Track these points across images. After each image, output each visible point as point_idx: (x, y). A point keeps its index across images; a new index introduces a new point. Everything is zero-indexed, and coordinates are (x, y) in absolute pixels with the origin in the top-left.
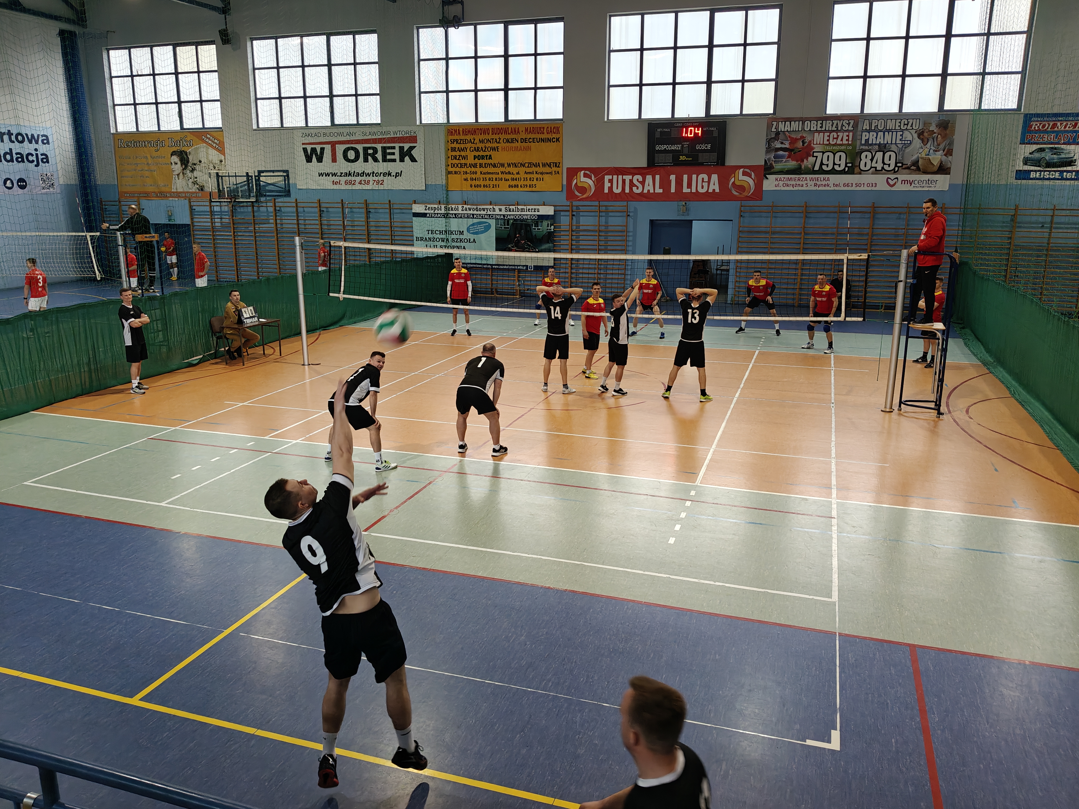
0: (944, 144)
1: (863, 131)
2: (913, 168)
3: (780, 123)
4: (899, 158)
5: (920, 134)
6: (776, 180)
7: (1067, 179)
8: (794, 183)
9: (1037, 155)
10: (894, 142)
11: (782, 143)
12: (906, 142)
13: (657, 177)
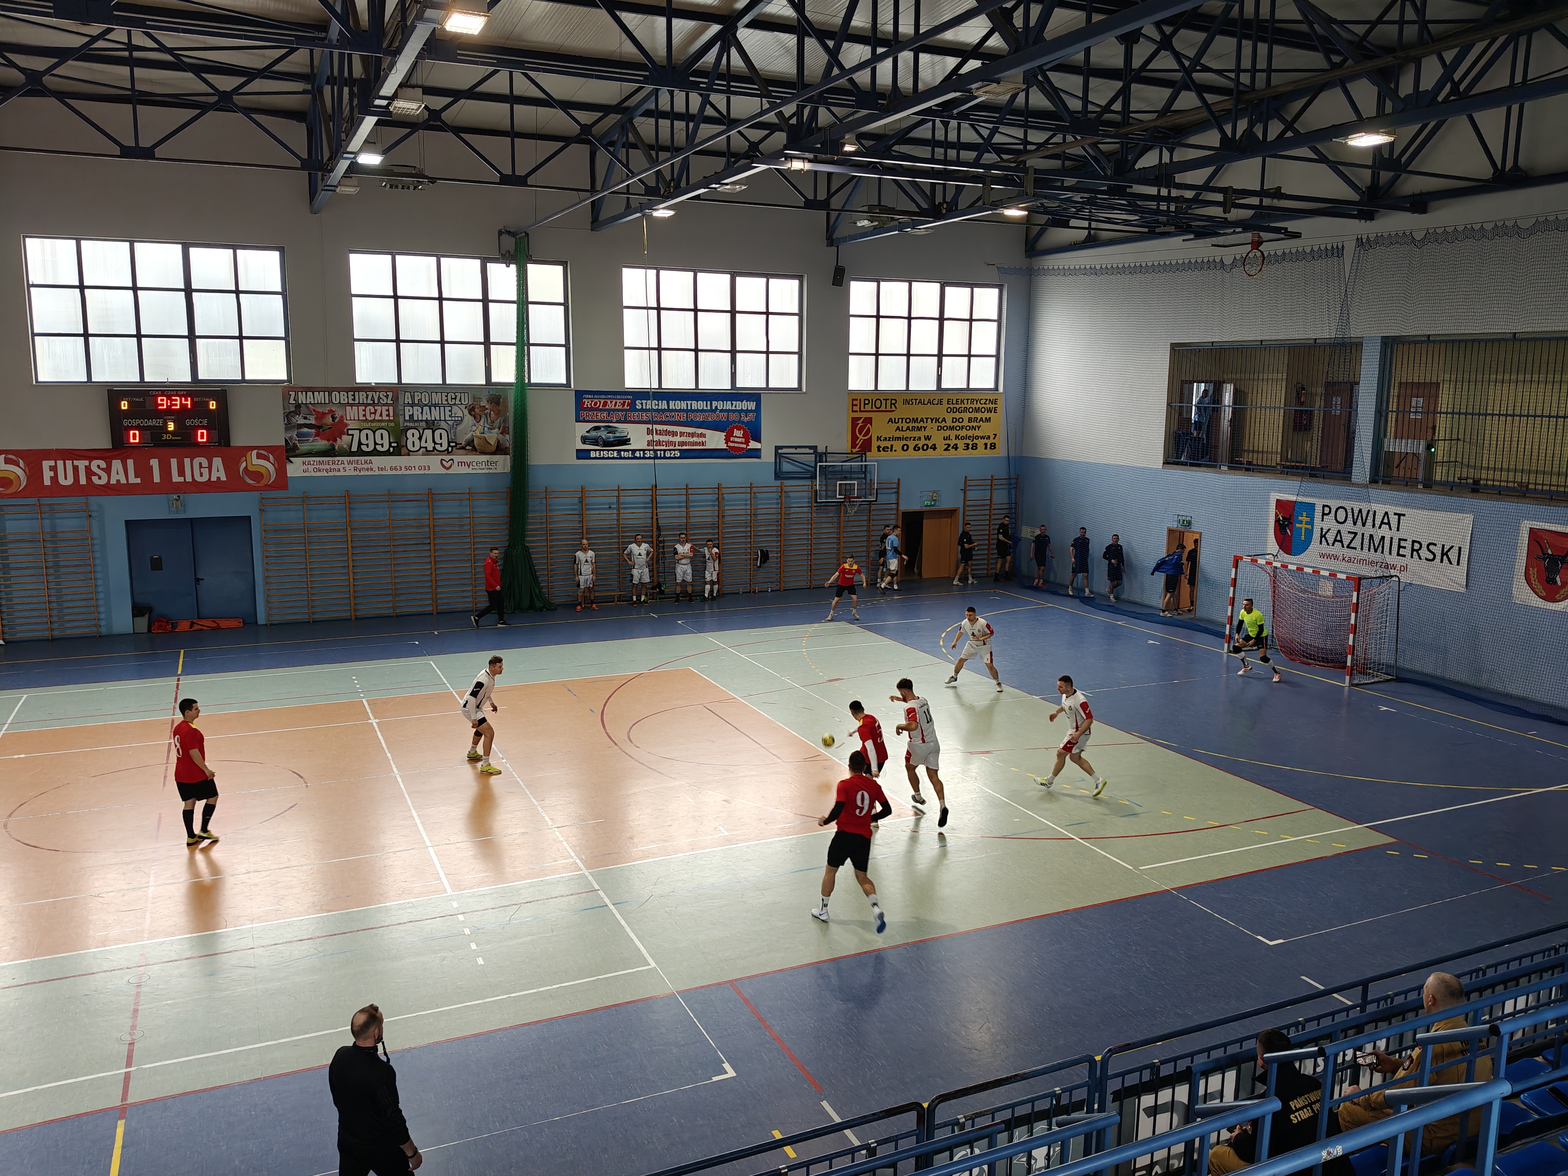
0: (499, 421)
1: (405, 405)
2: (468, 448)
3: (300, 393)
4: (452, 436)
5: (471, 410)
6: (304, 463)
7: (625, 458)
8: (328, 467)
9: (594, 434)
10: (442, 418)
11: (305, 418)
12: (456, 419)
13: (130, 463)
